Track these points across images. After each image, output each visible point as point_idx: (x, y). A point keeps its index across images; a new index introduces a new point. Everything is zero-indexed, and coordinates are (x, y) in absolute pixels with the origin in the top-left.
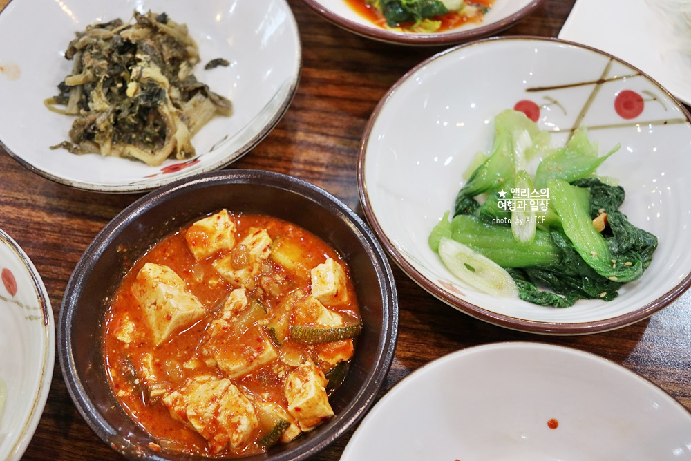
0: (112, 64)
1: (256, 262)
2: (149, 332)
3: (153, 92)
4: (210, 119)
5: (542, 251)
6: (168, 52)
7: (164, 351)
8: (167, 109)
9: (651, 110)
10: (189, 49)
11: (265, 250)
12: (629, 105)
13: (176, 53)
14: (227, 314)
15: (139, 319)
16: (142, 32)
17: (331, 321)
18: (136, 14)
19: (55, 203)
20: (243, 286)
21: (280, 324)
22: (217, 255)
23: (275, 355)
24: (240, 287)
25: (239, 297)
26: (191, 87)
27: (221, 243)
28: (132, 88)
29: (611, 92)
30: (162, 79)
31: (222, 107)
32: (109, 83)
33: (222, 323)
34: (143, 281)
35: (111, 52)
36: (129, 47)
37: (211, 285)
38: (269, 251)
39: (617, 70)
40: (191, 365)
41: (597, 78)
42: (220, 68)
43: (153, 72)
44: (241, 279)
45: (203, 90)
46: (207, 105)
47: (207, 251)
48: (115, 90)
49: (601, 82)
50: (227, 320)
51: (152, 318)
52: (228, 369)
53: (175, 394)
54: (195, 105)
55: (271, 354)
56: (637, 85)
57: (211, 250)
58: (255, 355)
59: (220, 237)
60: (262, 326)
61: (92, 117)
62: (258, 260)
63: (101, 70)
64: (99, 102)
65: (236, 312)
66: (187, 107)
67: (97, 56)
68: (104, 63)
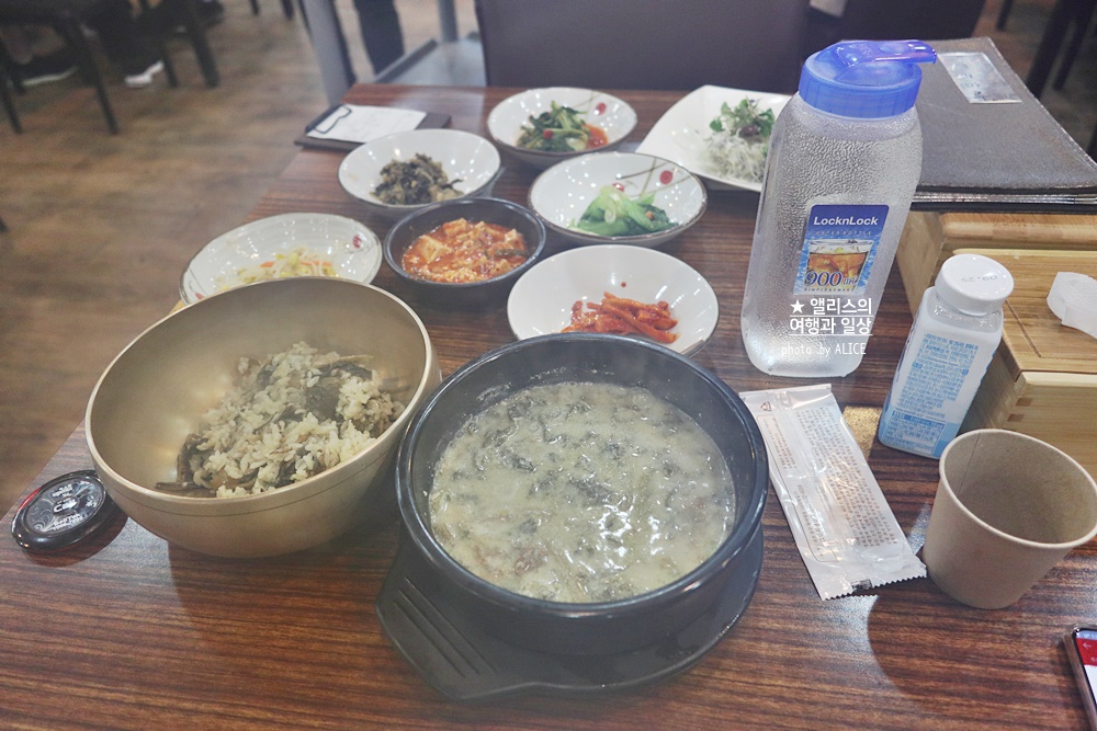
0: (405, 173)
2: (425, 259)
3: (426, 182)
5: (622, 226)
6: (432, 171)
7: (433, 264)
9: (676, 176)
10: (443, 173)
11: (482, 229)
12: (666, 177)
13: (436, 175)
15: (419, 255)
16: (421, 161)
17: (514, 248)
18: (418, 155)
28: (414, 183)
29: (657, 173)
30: (430, 178)
32: (403, 181)
34: (422, 242)
36: (413, 166)
39: (659, 162)
40: (446, 267)
41: (650, 168)
47: (453, 231)
48: (404, 184)
49: (652, 170)
51: (427, 255)
53: (439, 275)
56: (668, 168)
57: (455, 231)
59: (459, 225)
64: (398, 188)
67: (398, 169)
68: (401, 172)
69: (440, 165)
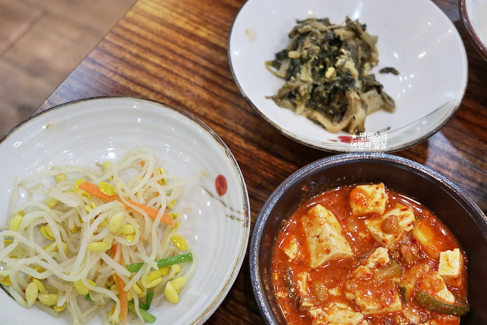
0: (323, 51)
1: (401, 232)
2: (308, 256)
3: (347, 80)
4: (377, 110)
6: (361, 53)
7: (317, 275)
8: (353, 95)
10: (373, 55)
11: (409, 225)
13: (365, 56)
14: (371, 265)
15: (303, 244)
16: (349, 34)
17: (447, 297)
18: (348, 20)
19: (251, 135)
20: (387, 246)
21: (410, 286)
22: (371, 216)
23: (400, 308)
24: (384, 247)
25: (382, 254)
26: (371, 83)
27: (377, 208)
28: (330, 71)
30: (355, 72)
31: (387, 105)
32: (316, 63)
33: (366, 269)
34: (313, 217)
35: (324, 42)
36: (337, 41)
37: (360, 237)
38: (412, 227)
40: (334, 292)
42: (390, 75)
43: (350, 65)
44: (387, 241)
45: (379, 88)
46: (378, 99)
47: (364, 211)
48: (317, 69)
50: (370, 269)
51: (313, 247)
52: (364, 307)
53: (320, 310)
54: (369, 97)
55: (398, 307)
57: (367, 211)
58: (387, 303)
59: (377, 203)
60: (396, 283)
61: (298, 83)
62: (402, 230)
63: (313, 52)
64: (305, 75)
65: (378, 265)
66: (365, 96)
67: (314, 42)
68: (317, 49)
69: (375, 39)
